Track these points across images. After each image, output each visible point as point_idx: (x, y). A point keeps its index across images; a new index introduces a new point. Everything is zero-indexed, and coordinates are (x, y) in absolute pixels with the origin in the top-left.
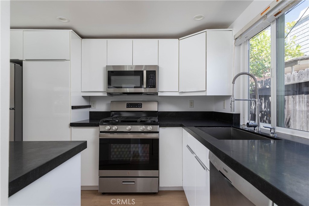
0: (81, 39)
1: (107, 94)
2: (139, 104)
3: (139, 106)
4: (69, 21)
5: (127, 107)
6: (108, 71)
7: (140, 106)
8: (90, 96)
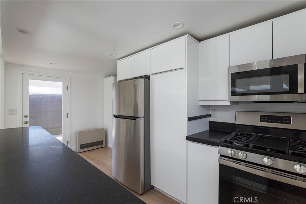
0: (199, 42)
1: (230, 103)
2: (284, 117)
3: (284, 120)
4: (183, 26)
5: (261, 121)
6: (232, 74)
7: (286, 120)
8: (209, 105)
